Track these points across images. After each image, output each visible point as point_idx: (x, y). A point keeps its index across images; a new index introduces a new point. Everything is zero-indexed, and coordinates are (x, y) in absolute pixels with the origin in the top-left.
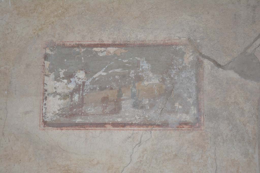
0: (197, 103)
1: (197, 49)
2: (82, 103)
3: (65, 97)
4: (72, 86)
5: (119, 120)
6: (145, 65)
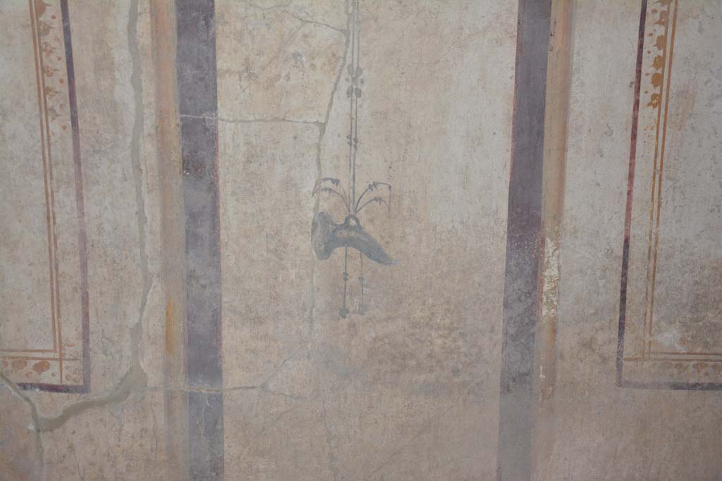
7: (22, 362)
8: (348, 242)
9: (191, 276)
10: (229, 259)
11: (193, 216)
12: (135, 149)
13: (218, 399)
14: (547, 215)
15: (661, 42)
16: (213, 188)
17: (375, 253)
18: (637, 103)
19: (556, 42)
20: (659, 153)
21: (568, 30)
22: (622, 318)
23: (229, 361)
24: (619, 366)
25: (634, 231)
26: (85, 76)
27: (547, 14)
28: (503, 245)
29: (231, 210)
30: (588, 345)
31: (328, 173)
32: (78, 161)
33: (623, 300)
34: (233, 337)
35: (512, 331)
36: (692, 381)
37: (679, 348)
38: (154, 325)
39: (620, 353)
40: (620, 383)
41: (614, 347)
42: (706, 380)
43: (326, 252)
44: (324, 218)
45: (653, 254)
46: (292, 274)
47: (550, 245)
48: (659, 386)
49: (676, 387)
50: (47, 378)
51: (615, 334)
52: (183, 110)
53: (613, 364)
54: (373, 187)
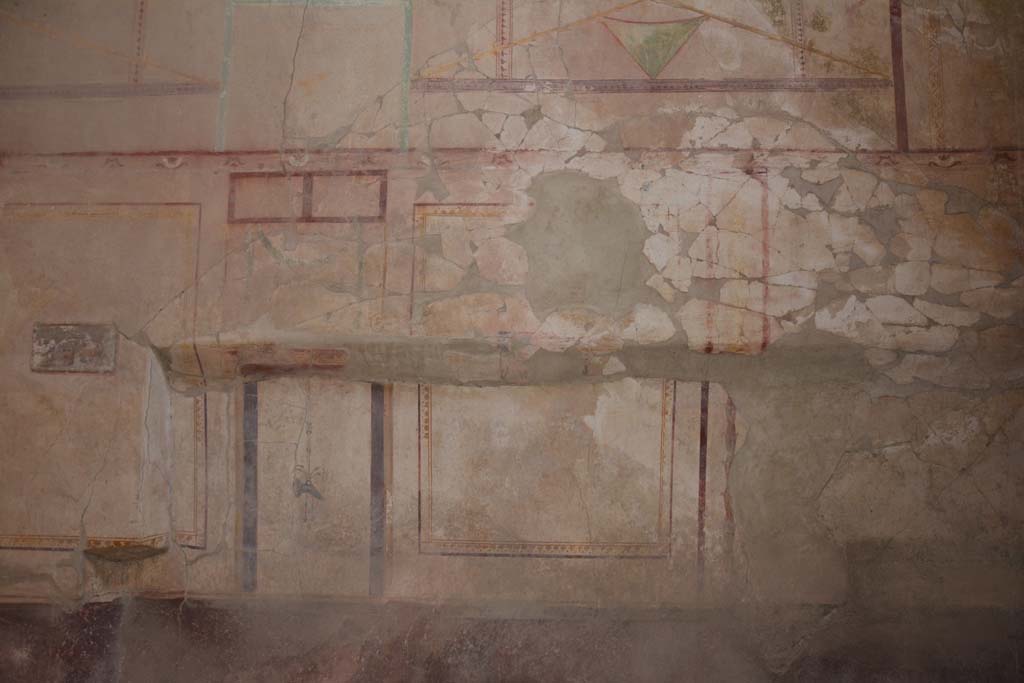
0: (115, 361)
1: (117, 329)
2: (53, 359)
3: (43, 355)
4: (48, 348)
5: (72, 369)
6: (88, 337)
7: (182, 536)
8: (308, 491)
9: (246, 503)
10: (261, 497)
11: (248, 480)
12: (227, 452)
13: (255, 555)
14: (386, 482)
15: (427, 414)
16: (255, 467)
17: (318, 496)
18: (419, 437)
19: (386, 413)
20: (430, 457)
21: (391, 409)
22: (420, 525)
23: (260, 539)
24: (419, 545)
25: (422, 488)
26: (211, 426)
27: (382, 402)
28: (370, 493)
29: (262, 477)
30: (406, 536)
31: (300, 463)
32: (206, 458)
33: (420, 517)
34: (261, 529)
35: (374, 530)
36: (450, 552)
37: (444, 538)
38: (231, 523)
39: (419, 539)
40: (420, 553)
41: (417, 537)
42: (456, 552)
43: (298, 495)
44: (298, 481)
45: (430, 498)
46: (285, 504)
47: (388, 493)
48: (436, 554)
49: (444, 554)
50: (191, 543)
51: (417, 532)
52: (245, 439)
53: (416, 544)
54: (317, 469)
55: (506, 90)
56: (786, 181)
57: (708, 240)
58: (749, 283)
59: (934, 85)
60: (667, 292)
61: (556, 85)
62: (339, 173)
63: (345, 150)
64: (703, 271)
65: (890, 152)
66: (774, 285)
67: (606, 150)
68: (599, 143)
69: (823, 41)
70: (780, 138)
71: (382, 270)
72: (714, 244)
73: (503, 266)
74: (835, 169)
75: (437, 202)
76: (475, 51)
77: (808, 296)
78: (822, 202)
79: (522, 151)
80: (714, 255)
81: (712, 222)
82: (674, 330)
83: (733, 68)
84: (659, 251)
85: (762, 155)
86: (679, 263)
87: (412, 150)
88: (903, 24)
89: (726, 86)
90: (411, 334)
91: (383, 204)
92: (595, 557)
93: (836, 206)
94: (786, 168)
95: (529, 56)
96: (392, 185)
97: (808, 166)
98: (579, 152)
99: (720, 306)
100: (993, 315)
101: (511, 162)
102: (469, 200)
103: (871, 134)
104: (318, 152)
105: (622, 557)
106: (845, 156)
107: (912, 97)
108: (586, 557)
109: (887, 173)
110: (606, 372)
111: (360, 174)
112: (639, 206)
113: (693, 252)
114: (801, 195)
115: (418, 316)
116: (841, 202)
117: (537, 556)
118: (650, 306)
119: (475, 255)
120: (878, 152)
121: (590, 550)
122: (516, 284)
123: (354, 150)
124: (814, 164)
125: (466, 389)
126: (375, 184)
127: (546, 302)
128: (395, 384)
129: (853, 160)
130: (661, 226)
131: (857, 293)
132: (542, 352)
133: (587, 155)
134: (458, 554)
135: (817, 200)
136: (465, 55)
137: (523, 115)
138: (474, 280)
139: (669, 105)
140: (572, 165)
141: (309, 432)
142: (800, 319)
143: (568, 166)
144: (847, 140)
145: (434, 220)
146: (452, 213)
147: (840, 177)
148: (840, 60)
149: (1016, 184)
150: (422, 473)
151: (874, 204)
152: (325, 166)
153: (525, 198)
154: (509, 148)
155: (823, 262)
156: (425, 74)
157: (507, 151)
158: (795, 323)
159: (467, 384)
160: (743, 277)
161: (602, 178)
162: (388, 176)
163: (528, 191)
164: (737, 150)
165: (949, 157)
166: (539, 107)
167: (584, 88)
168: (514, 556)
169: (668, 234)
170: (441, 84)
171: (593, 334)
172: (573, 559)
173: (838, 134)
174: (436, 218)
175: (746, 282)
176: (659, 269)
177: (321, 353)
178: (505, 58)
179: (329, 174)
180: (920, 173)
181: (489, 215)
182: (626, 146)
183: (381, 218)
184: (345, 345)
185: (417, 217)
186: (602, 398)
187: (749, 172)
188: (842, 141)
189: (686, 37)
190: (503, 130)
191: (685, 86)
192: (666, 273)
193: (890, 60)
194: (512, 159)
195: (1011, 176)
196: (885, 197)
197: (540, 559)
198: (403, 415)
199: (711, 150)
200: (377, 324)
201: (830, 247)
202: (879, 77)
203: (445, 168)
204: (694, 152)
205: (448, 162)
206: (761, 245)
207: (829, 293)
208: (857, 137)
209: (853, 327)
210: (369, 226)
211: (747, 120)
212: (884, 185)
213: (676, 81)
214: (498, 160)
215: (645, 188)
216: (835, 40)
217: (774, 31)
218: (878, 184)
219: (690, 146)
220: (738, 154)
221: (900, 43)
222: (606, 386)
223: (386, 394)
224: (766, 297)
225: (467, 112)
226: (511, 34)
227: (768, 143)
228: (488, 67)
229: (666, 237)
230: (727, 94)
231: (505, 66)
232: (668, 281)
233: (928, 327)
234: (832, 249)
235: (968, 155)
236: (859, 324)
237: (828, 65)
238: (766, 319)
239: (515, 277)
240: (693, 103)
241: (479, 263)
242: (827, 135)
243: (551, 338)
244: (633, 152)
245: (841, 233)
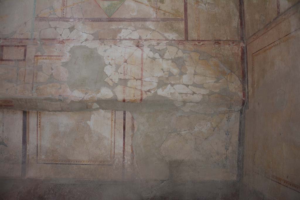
8: (2, 144)
14: (27, 141)
15: (40, 120)
17: (6, 146)
18: (37, 127)
19: (27, 120)
20: (40, 133)
21: (29, 118)
22: (37, 154)
24: (37, 161)
25: (38, 143)
28: (22, 144)
30: (33, 158)
33: (37, 152)
35: (23, 156)
36: (46, 163)
37: (45, 158)
39: (37, 159)
40: (37, 163)
41: (36, 158)
42: (48, 163)
45: (40, 146)
47: (28, 145)
48: (42, 163)
49: (44, 164)
51: (36, 157)
53: (36, 160)
54: (5, 137)
55: (64, 21)
56: (149, 49)
57: (124, 67)
58: (137, 80)
59: (197, 21)
60: (111, 83)
61: (79, 19)
62: (12, 46)
63: (14, 39)
64: (122, 77)
65: (182, 40)
66: (144, 81)
67: (94, 39)
68: (92, 37)
69: (163, 7)
70: (148, 36)
71: (24, 75)
72: (126, 68)
73: (61, 75)
74: (165, 46)
75: (41, 55)
76: (55, 9)
77: (155, 84)
78: (160, 55)
79: (68, 40)
80: (126, 72)
81: (126, 62)
82: (113, 95)
83: (134, 14)
84: (109, 71)
85: (142, 41)
86: (115, 74)
87: (34, 39)
88: (188, 2)
89: (132, 20)
90: (32, 95)
91: (25, 56)
92: (91, 165)
93: (165, 57)
94: (149, 45)
95: (72, 10)
96: (28, 50)
97: (156, 44)
98: (85, 40)
99: (127, 87)
100: (213, 91)
101: (64, 43)
102: (51, 55)
103: (176, 35)
104: (5, 39)
105: (99, 165)
106: (168, 41)
107: (190, 24)
108: (88, 165)
109: (181, 47)
110: (93, 108)
111: (18, 46)
112: (103, 56)
113: (119, 71)
114: (154, 53)
115: (34, 91)
116: (167, 55)
117: (73, 164)
118: (106, 87)
119: (52, 71)
120: (179, 40)
121: (89, 163)
122: (64, 80)
123: (17, 39)
124: (158, 44)
125: (51, 113)
126: (23, 50)
127: (74, 86)
128: (30, 111)
129: (171, 43)
130: (109, 63)
131: (170, 84)
132: (72, 102)
133: (88, 41)
134: (49, 164)
135: (159, 55)
136: (52, 10)
137: (69, 29)
138: (52, 79)
139: (114, 26)
140: (83, 44)
141: (3, 126)
142: (153, 92)
143: (82, 44)
144: (169, 37)
145: (40, 61)
146: (46, 59)
147: (166, 48)
148: (168, 13)
149: (221, 51)
150: (38, 138)
151: (177, 56)
152: (7, 44)
153: (68, 54)
154: (64, 39)
155: (160, 74)
156: (40, 15)
157: (63, 40)
158: (151, 93)
159: (52, 111)
160: (135, 78)
161: (92, 48)
162: (27, 47)
163: (69, 52)
164: (134, 40)
165: (201, 42)
166: (74, 26)
167: (88, 20)
168: (66, 164)
169: (111, 65)
170: (44, 19)
171: (88, 96)
172: (84, 165)
173: (166, 35)
174: (41, 60)
175: (136, 80)
176: (109, 76)
177: (6, 101)
178: (64, 11)
179: (8, 46)
180: (191, 47)
181: (57, 59)
182: (100, 38)
183: (24, 60)
184: (12, 99)
185: (35, 60)
186: (93, 116)
187: (138, 46)
188: (167, 37)
189: (120, 5)
190: (62, 33)
191: (119, 20)
192: (111, 77)
193: (184, 13)
194: (65, 42)
195: (219, 48)
196: (180, 54)
197: (74, 165)
198: (32, 121)
199: (126, 39)
200: (22, 92)
201: (162, 69)
202: (180, 18)
203: (45, 45)
204: (121, 40)
205: (45, 43)
206: (141, 69)
207: (162, 84)
208: (172, 36)
209: (169, 94)
210: (20, 62)
211: (138, 30)
212: (180, 51)
213: (116, 18)
214: (60, 43)
215: (105, 51)
216: (166, 6)
217: (148, 3)
218: (178, 50)
219: (120, 38)
220: (134, 41)
221: (187, 7)
222: (94, 112)
223: (27, 114)
224: (142, 84)
225: (52, 28)
226: (67, 4)
227: (144, 38)
228: (59, 14)
229: (111, 66)
230: (132, 22)
231: (64, 13)
232: (111, 80)
233: (193, 94)
234: (163, 70)
235: (206, 42)
236: (171, 93)
237: (164, 14)
238: (142, 92)
239: (64, 78)
240: (121, 25)
241: (53, 74)
242: (163, 35)
243: (75, 97)
244: (102, 40)
245: (166, 65)
